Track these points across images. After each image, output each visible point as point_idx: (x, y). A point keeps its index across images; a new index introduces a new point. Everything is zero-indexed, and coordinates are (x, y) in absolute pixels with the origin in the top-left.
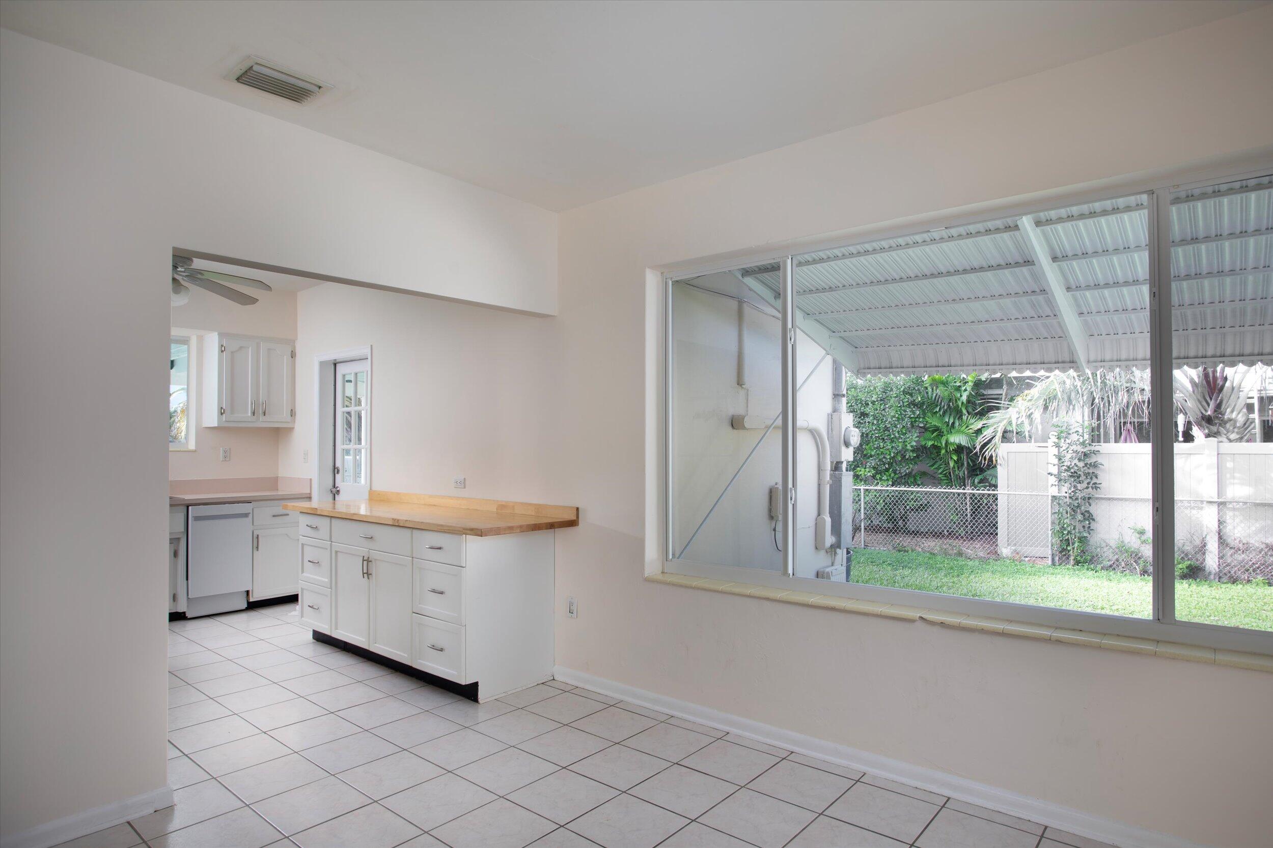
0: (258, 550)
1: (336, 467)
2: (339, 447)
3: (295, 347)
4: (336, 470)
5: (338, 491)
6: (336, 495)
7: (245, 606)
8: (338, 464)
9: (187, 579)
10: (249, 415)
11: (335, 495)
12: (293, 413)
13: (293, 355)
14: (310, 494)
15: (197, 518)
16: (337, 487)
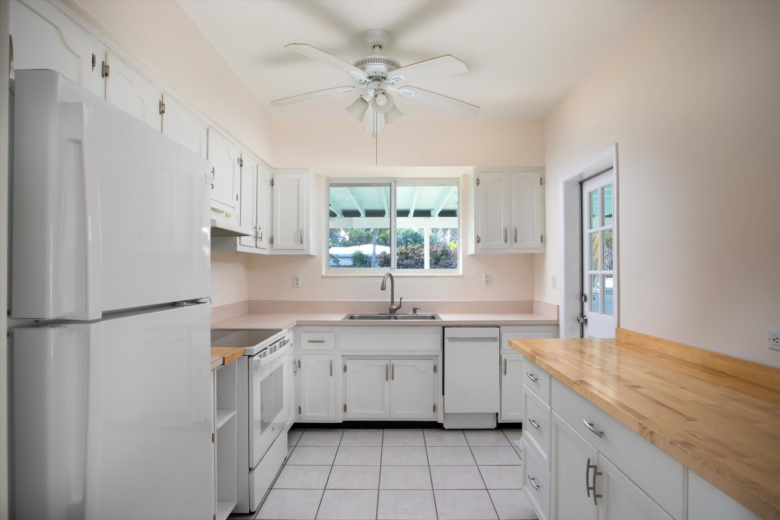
0: (505, 374)
1: (584, 294)
2: (587, 272)
3: (544, 175)
4: (583, 297)
5: (586, 320)
6: (584, 324)
7: (495, 426)
8: (586, 291)
9: (443, 394)
10: (503, 242)
11: (582, 324)
12: (543, 239)
13: (542, 182)
14: (558, 321)
15: (451, 339)
16: (585, 316)
